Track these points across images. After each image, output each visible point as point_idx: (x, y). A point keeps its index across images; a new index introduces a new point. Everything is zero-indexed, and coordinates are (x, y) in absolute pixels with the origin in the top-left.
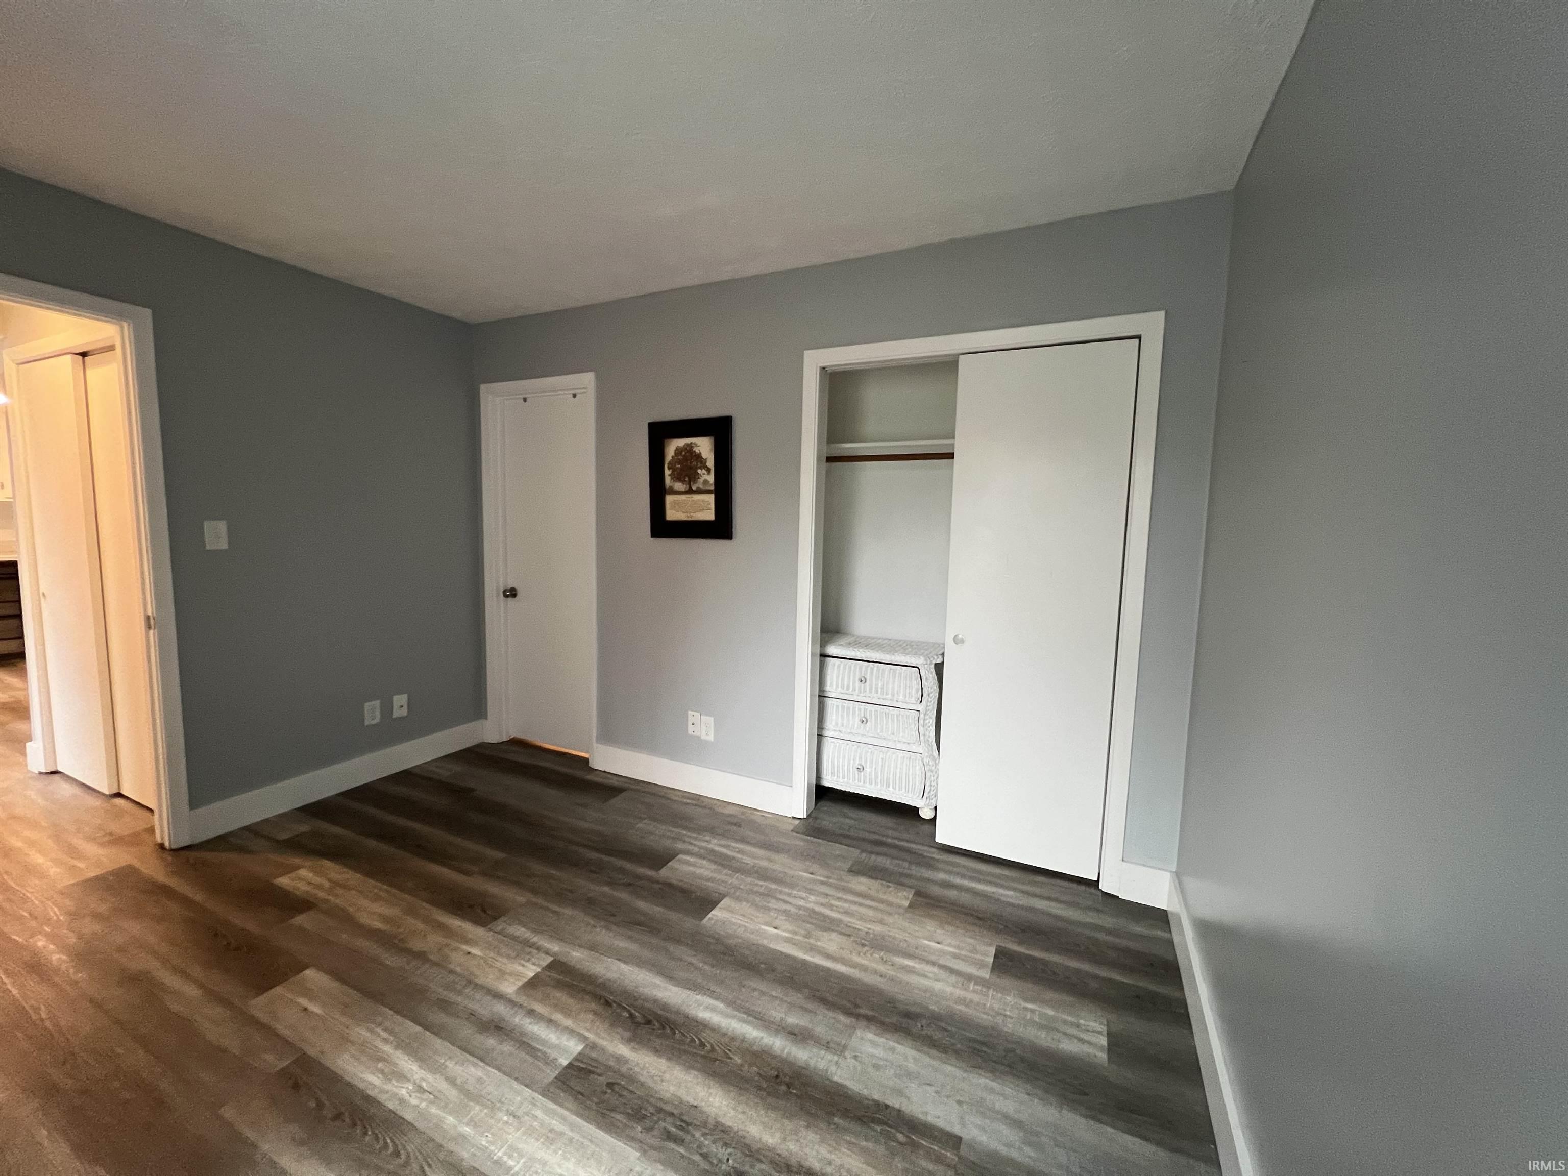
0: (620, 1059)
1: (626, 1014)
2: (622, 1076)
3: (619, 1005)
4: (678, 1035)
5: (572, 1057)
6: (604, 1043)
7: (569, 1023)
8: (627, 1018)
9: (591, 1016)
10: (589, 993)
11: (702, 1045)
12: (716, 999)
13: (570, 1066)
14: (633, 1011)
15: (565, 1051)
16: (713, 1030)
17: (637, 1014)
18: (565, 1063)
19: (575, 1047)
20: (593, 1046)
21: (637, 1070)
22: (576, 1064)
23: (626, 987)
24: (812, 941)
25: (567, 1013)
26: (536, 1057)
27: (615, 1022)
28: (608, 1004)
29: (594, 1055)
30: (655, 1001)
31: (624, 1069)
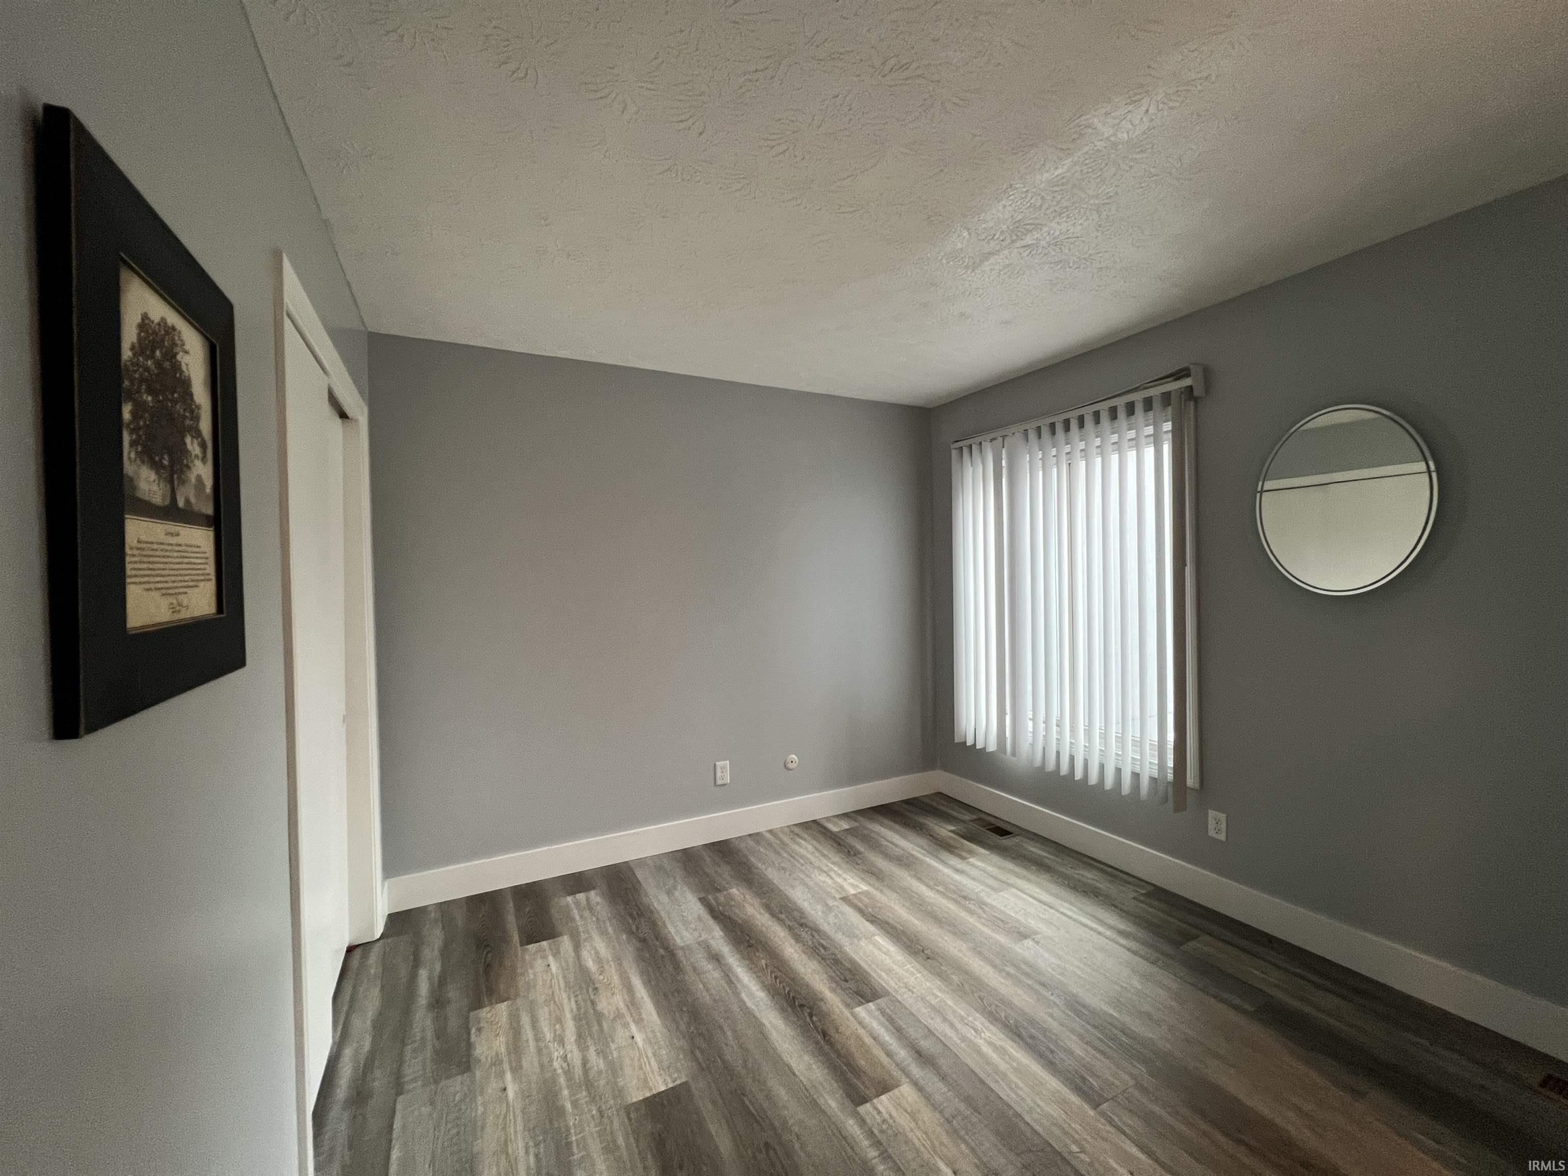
0: (833, 990)
1: (815, 1019)
2: (836, 982)
3: (816, 1028)
4: (787, 989)
5: (865, 1005)
6: (840, 1005)
7: (861, 1031)
8: (815, 1015)
9: (842, 1029)
10: (837, 1052)
11: (776, 978)
12: (742, 1001)
13: (868, 1001)
14: (808, 1019)
15: (869, 1012)
16: (763, 982)
17: (806, 1015)
18: (871, 1004)
19: (859, 1010)
20: (848, 1006)
21: (825, 981)
22: (864, 1001)
23: (802, 1042)
24: (624, 1010)
25: (859, 1038)
26: (890, 1016)
27: (824, 1016)
28: (824, 1034)
29: (849, 1001)
30: (786, 1018)
31: (834, 985)
